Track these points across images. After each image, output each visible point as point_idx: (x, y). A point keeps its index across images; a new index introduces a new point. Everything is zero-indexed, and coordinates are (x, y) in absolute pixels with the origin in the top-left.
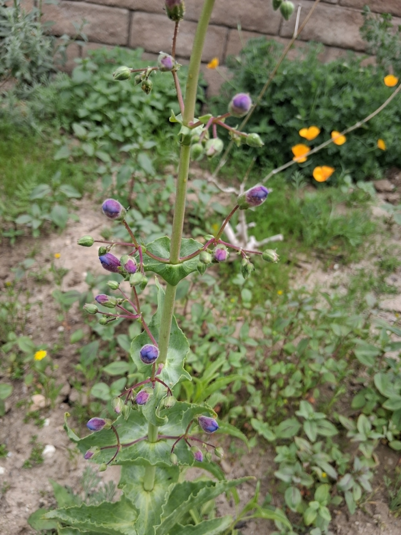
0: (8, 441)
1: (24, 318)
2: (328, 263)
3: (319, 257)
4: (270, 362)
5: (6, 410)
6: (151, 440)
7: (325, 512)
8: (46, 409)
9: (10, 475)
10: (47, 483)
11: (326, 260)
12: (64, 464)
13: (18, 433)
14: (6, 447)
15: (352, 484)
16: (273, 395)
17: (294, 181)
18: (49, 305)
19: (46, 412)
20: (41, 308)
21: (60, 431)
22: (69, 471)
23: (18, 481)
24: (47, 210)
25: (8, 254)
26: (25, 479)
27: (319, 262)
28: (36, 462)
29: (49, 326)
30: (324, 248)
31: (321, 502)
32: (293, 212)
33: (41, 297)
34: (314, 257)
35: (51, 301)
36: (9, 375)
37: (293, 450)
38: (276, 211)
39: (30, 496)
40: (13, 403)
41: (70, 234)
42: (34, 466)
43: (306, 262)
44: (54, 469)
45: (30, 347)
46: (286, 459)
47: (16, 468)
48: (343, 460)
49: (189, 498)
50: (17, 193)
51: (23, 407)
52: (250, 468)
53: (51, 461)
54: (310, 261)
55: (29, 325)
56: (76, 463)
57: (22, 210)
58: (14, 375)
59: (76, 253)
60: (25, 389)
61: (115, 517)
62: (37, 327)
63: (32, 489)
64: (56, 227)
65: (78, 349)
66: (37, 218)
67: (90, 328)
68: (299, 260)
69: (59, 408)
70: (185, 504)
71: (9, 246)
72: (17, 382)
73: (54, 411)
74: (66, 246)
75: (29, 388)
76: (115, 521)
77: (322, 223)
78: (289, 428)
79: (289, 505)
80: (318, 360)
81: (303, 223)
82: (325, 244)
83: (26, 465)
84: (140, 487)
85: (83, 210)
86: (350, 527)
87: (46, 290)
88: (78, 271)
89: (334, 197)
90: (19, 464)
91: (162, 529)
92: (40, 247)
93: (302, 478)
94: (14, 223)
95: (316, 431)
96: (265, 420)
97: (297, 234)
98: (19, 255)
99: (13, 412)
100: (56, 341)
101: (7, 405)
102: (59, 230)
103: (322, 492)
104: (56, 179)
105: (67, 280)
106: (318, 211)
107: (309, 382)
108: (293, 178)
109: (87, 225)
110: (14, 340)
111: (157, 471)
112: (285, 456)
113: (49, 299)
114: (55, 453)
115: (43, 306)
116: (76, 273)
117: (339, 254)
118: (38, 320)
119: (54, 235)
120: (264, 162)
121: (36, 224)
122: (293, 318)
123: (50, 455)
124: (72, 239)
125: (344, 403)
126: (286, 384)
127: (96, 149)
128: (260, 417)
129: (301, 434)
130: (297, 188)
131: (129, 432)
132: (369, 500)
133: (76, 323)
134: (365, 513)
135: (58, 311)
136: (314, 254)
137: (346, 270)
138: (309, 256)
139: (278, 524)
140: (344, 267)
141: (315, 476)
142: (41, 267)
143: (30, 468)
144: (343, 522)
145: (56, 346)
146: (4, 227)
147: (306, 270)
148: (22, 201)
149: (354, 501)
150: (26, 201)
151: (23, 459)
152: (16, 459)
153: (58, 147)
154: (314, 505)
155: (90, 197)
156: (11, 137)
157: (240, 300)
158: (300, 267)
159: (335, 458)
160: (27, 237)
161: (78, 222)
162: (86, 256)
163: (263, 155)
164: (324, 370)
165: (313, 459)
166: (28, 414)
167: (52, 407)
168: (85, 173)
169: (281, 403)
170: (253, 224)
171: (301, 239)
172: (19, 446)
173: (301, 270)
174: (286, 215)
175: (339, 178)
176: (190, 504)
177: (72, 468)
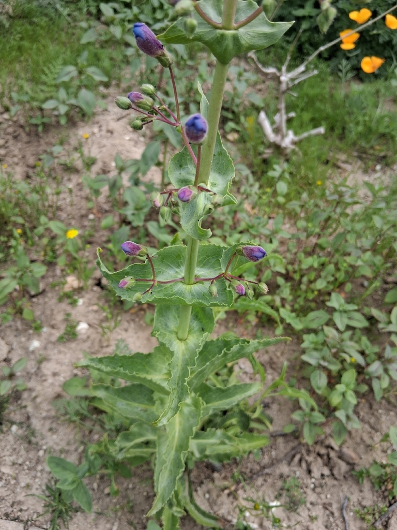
0: (43, 318)
1: (55, 205)
2: (370, 163)
3: (360, 158)
4: (301, 256)
5: (41, 290)
6: (187, 281)
7: (351, 395)
8: (79, 290)
9: (45, 348)
10: (81, 356)
11: (367, 161)
12: (97, 341)
13: (52, 310)
14: (42, 323)
15: (381, 372)
16: (303, 287)
17: (340, 71)
18: (79, 193)
19: (79, 293)
20: (72, 196)
21: (92, 310)
22: (102, 347)
23: (53, 353)
24: (73, 95)
25: (36, 144)
26: (60, 352)
27: (359, 163)
28: (70, 337)
29: (79, 214)
30: (367, 146)
31: (347, 385)
32: (336, 107)
33: (71, 186)
34: (355, 157)
35: (81, 190)
36: (42, 258)
37: (320, 338)
38: (318, 104)
39: (64, 368)
40: (47, 285)
41: (98, 123)
42: (69, 340)
43: (345, 162)
44: (88, 344)
45: (61, 229)
46: (312, 346)
47: (51, 342)
48: (372, 349)
49: (223, 352)
50: (43, 77)
51: (57, 288)
52: (276, 355)
53: (84, 337)
54: (350, 161)
55: (59, 213)
56: (108, 340)
57: (48, 95)
58: (48, 258)
59: (104, 142)
60: (58, 272)
61: (147, 368)
62: (68, 215)
63: (66, 361)
64: (84, 115)
65: (108, 236)
66: (64, 102)
67: (120, 215)
68: (338, 160)
69: (92, 290)
70: (218, 357)
71: (37, 135)
72: (51, 264)
73: (87, 292)
74: (93, 134)
75: (62, 271)
76: (147, 372)
77: (367, 118)
78: (317, 318)
79: (315, 387)
80: (355, 253)
81: (347, 118)
82: (368, 142)
83: (61, 340)
84: (174, 336)
85: (110, 99)
86: (373, 414)
87: (75, 179)
88: (106, 160)
89: (383, 91)
90: (54, 339)
91: (194, 381)
92: (68, 136)
93: (329, 362)
94: (41, 109)
95: (346, 321)
96: (293, 311)
97: (338, 131)
98: (47, 143)
99: (47, 292)
100: (88, 228)
101: (42, 286)
102: (86, 119)
103: (350, 376)
104: (82, 60)
105: (95, 168)
106: (365, 105)
107: (341, 276)
108: (340, 67)
109: (116, 114)
110: (46, 224)
111: (191, 322)
112: (312, 343)
113: (79, 187)
114: (88, 330)
115: (74, 194)
116: (104, 163)
117: (382, 154)
118: (69, 208)
119: (82, 124)
120: (307, 49)
121: (63, 109)
122: (330, 212)
123: (84, 331)
124: (100, 127)
125: (375, 300)
126: (318, 277)
127: (124, 32)
128: (288, 307)
129: (330, 323)
130: (343, 80)
131: (164, 273)
132: (394, 391)
133: (106, 211)
134: (389, 402)
135: (88, 199)
136: (355, 154)
137: (389, 172)
138: (350, 155)
139: (302, 404)
140: (386, 169)
141: (343, 361)
142: (69, 155)
143: (65, 342)
144: (366, 409)
145: (87, 233)
146: (31, 115)
147: (345, 170)
148: (48, 86)
149: (381, 388)
150: (52, 86)
151: (57, 334)
152: (51, 334)
153: (85, 30)
154: (340, 388)
155: (118, 85)
156: (35, 20)
157: (275, 193)
158: (339, 167)
159: (364, 347)
160: (54, 126)
161: (106, 110)
162: (114, 145)
163: (306, 41)
164: (359, 263)
165: (342, 346)
166: (62, 294)
167: (85, 288)
168: (112, 59)
169: (311, 296)
170: (292, 114)
171: (342, 137)
172: (53, 322)
173: (340, 170)
174: (328, 109)
175: (390, 70)
176: (223, 359)
177: (105, 344)
